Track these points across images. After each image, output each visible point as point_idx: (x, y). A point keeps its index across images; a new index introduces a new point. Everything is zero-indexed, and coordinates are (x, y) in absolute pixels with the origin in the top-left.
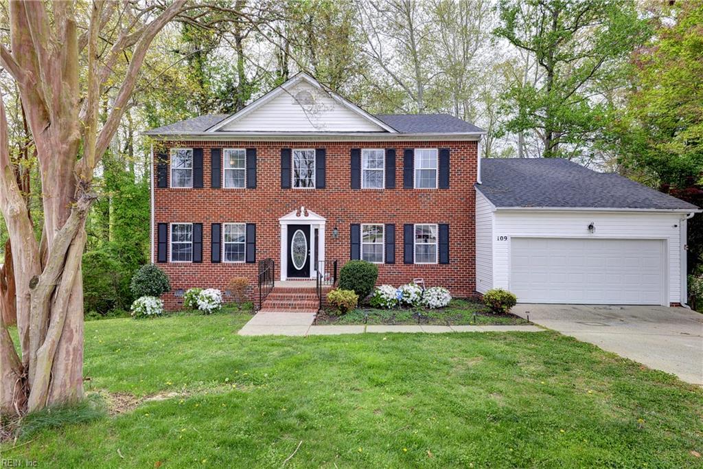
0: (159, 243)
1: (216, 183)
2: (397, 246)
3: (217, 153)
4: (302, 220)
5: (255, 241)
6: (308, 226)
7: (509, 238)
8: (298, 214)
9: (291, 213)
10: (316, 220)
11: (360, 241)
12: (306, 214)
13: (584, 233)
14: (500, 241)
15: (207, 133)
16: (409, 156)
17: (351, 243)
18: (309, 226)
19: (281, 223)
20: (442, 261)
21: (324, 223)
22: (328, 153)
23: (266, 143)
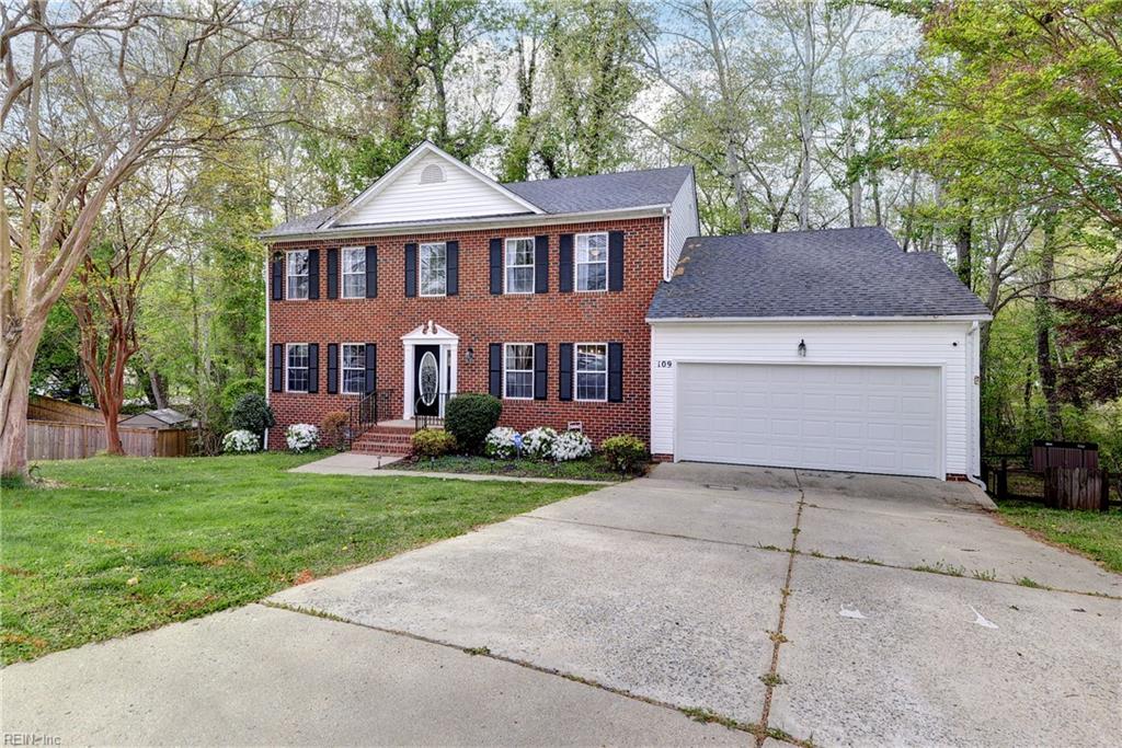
0: (274, 368)
1: (333, 293)
2: (550, 374)
3: (334, 254)
5: (375, 366)
7: (674, 364)
8: (424, 332)
9: (416, 330)
10: (446, 339)
11: (501, 368)
12: (435, 331)
13: (791, 356)
14: (661, 368)
15: (320, 230)
16: (567, 245)
17: (490, 371)
18: (438, 346)
19: (404, 343)
20: (612, 397)
21: (457, 342)
22: (462, 246)
23: (393, 237)
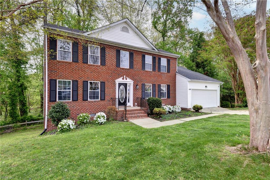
0: (51, 90)
1: (85, 61)
4: (124, 81)
5: (105, 90)
6: (126, 84)
7: (191, 89)
8: (123, 79)
9: (120, 78)
10: (129, 82)
12: (126, 79)
13: (204, 88)
14: (189, 90)
16: (160, 60)
17: (142, 91)
19: (116, 82)
21: (133, 83)
23: (109, 45)
